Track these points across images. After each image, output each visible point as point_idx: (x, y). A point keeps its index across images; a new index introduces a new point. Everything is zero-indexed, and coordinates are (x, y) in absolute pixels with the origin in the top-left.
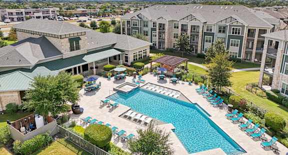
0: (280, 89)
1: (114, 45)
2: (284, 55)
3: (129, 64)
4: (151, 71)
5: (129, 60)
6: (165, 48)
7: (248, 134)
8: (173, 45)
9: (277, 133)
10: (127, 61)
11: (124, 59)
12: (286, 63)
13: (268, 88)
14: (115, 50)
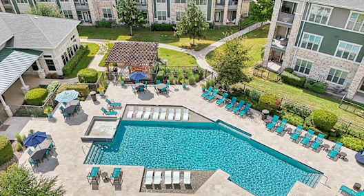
0: (293, 67)
1: (10, 42)
2: (302, 22)
3: (59, 72)
4: (111, 79)
5: (56, 65)
6: (93, 21)
7: (305, 145)
8: (102, 13)
9: (331, 133)
10: (52, 68)
11: (46, 66)
12: (304, 33)
13: (275, 67)
14: (18, 52)
